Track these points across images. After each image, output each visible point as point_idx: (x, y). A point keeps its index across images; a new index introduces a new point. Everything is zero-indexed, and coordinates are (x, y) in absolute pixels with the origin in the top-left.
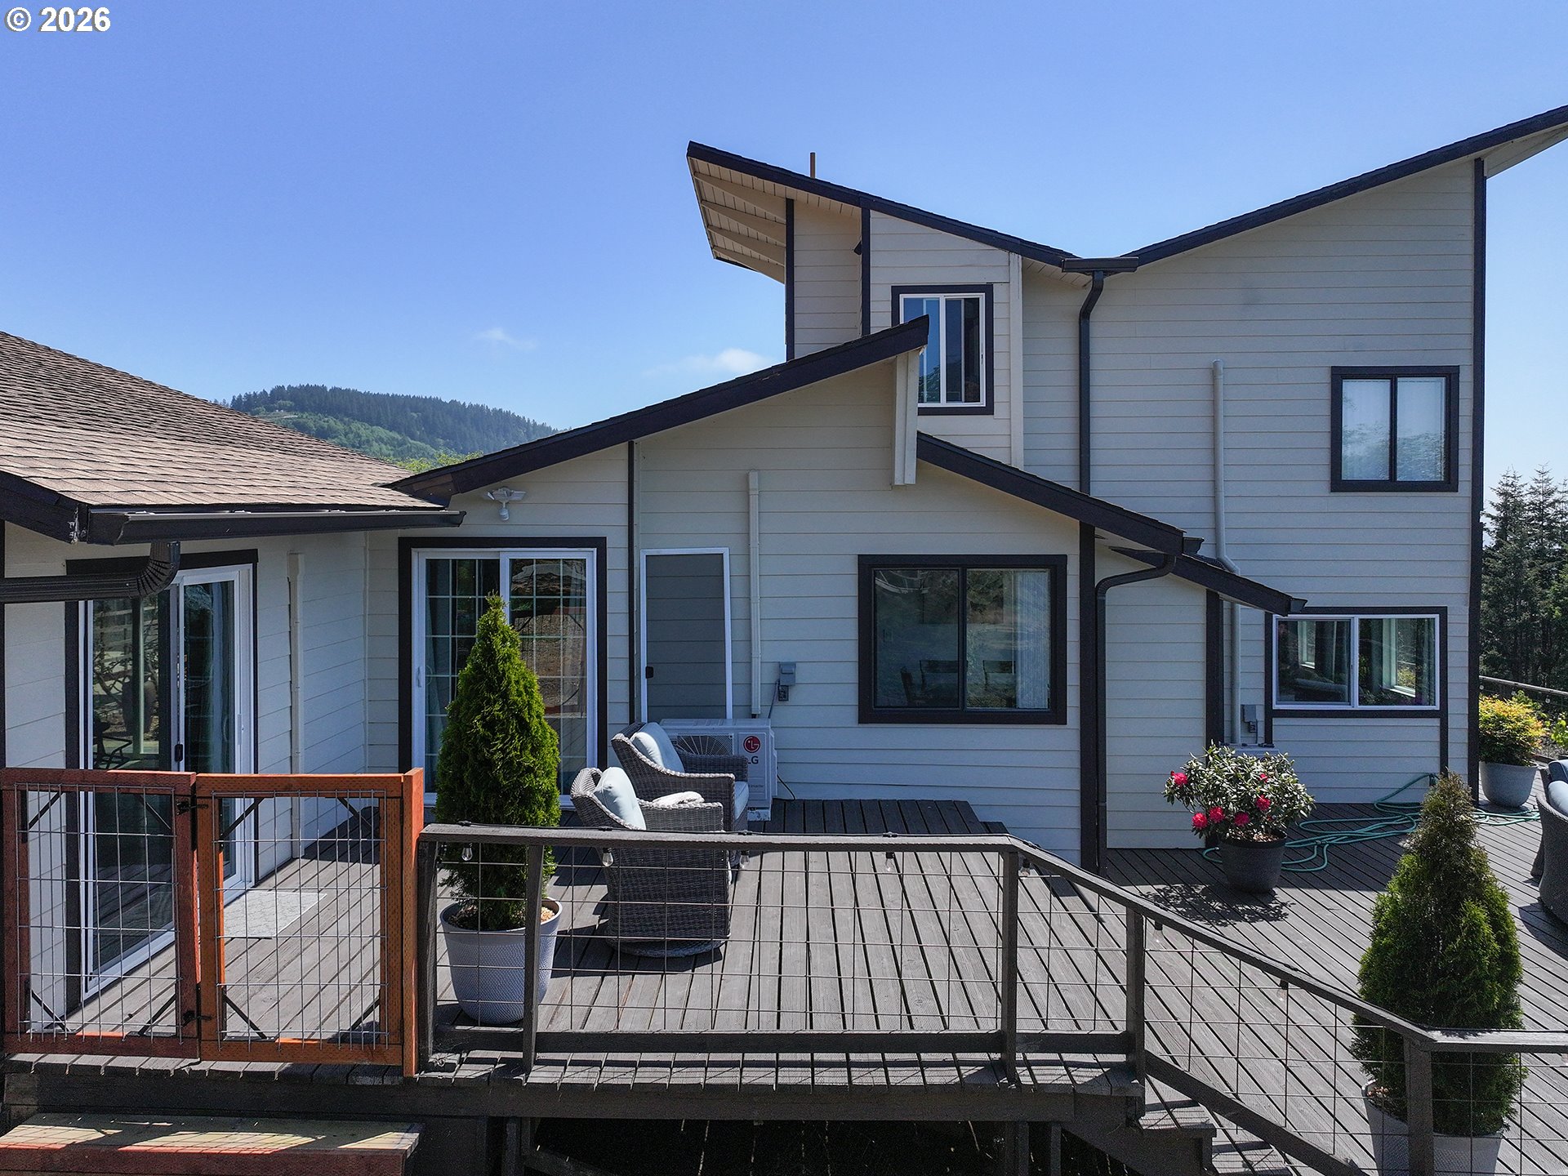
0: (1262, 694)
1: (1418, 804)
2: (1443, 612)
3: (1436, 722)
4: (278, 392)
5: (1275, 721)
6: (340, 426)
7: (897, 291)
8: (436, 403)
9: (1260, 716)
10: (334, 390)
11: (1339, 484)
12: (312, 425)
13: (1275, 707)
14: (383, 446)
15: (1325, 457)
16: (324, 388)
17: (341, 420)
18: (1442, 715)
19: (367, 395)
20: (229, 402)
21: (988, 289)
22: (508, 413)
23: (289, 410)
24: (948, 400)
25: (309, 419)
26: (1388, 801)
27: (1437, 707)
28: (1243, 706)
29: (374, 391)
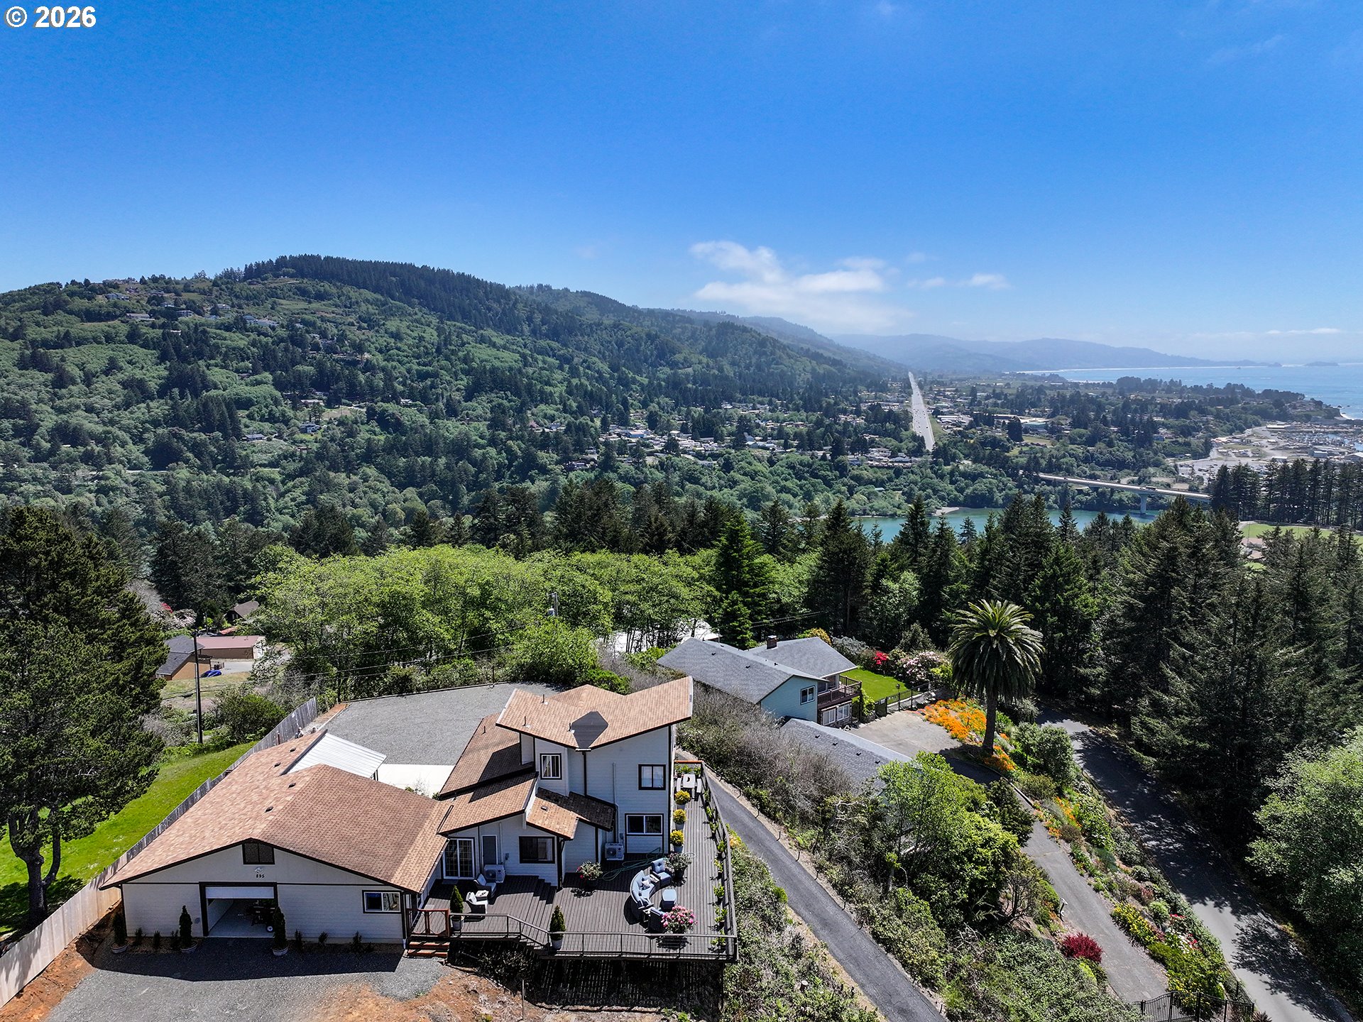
0: (624, 831)
2: (663, 815)
4: (282, 262)
5: (628, 837)
6: (334, 290)
7: (541, 754)
8: (410, 268)
9: (624, 836)
10: (327, 259)
11: (641, 788)
12: (311, 289)
13: (627, 834)
14: (369, 306)
15: (638, 783)
16: (319, 257)
17: (334, 285)
18: (663, 835)
19: (354, 262)
20: (243, 269)
21: (560, 754)
22: (469, 276)
23: (292, 276)
24: (553, 776)
25: (307, 283)
26: (651, 853)
28: (620, 835)
29: (359, 259)
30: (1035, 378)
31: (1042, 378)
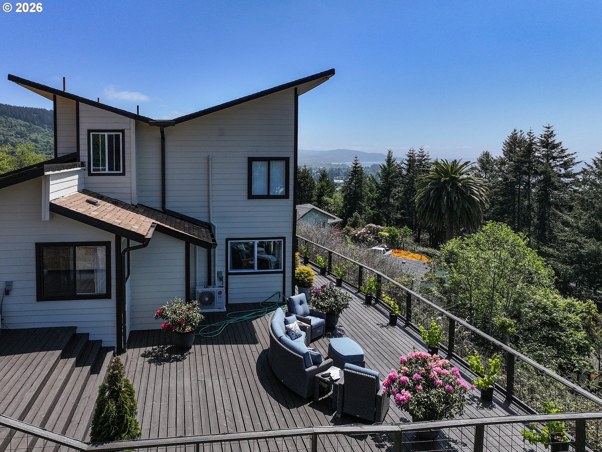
0: (225, 267)
1: (274, 302)
2: (284, 238)
3: (282, 275)
5: (229, 276)
6: (3, 120)
7: (89, 131)
9: (224, 275)
11: (251, 196)
13: (229, 271)
14: (22, 127)
15: (246, 187)
17: (4, 117)
18: (284, 272)
21: (123, 131)
24: (109, 170)
26: (266, 301)
27: (282, 270)
28: (218, 272)
30: (336, 165)
31: (339, 165)
